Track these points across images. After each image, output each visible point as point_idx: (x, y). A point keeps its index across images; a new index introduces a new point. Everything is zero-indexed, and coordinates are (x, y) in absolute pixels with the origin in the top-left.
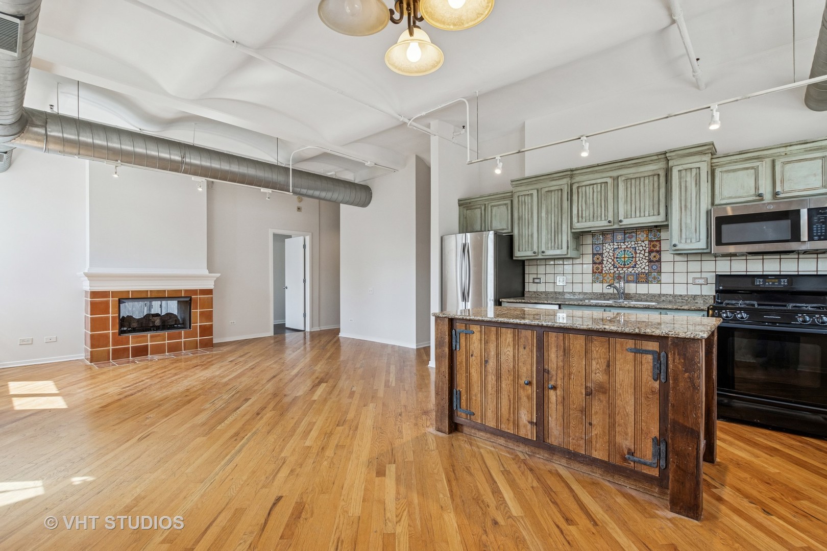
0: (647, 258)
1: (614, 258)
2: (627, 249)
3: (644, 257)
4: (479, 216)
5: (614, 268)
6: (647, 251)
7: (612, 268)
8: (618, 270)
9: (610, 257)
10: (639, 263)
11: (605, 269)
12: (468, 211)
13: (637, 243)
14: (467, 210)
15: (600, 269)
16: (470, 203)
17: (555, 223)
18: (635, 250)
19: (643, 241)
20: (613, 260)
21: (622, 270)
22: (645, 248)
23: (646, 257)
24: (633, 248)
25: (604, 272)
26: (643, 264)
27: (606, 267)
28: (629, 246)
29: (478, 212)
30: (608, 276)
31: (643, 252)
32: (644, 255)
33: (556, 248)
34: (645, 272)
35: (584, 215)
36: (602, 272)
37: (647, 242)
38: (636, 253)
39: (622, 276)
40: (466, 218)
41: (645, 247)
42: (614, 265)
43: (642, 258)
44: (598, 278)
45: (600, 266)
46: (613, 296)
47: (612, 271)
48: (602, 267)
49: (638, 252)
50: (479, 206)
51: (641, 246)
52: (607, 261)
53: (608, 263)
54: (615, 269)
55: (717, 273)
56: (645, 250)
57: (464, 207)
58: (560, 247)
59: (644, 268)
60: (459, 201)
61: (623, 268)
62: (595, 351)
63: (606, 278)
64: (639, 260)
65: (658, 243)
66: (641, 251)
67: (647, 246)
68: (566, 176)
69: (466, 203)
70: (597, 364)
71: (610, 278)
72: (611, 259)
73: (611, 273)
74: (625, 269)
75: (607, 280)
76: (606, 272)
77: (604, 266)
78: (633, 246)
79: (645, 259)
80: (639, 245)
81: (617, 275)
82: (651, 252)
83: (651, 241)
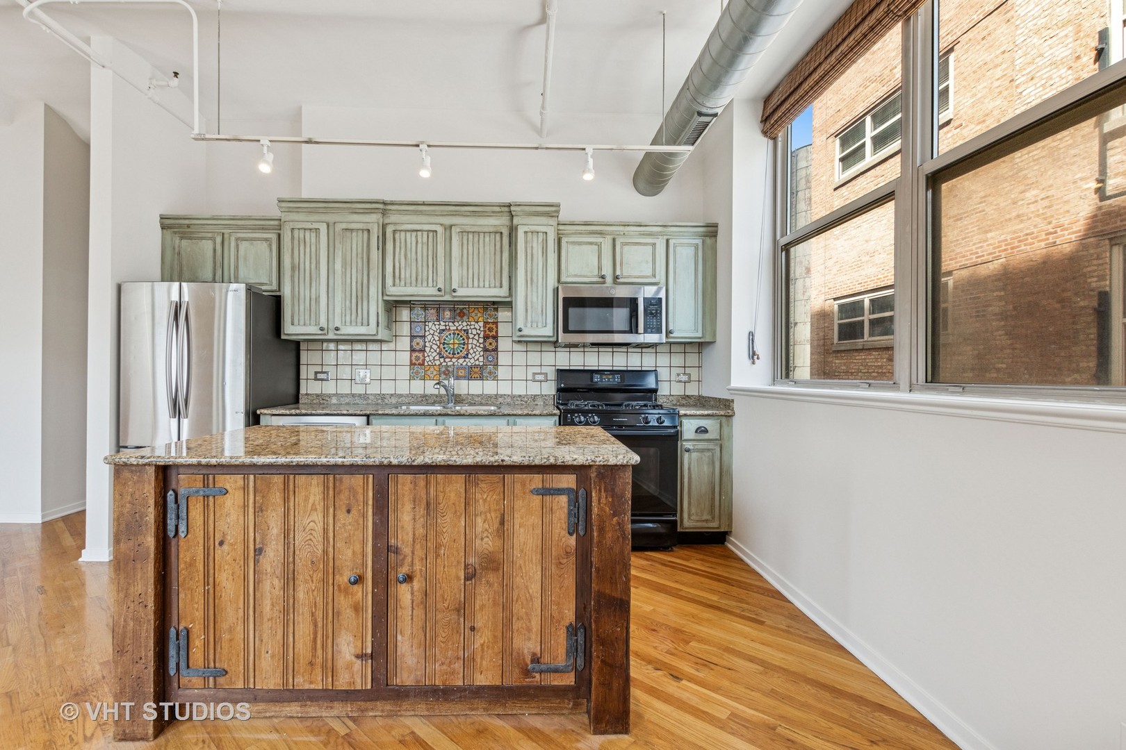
0: (482, 346)
1: (440, 343)
2: (457, 332)
3: (478, 344)
4: (210, 254)
5: (440, 358)
6: (482, 336)
7: (437, 358)
8: (445, 361)
9: (434, 342)
10: (471, 351)
11: (427, 359)
12: (185, 243)
13: (469, 323)
14: (182, 238)
15: (421, 360)
16: (188, 226)
17: (357, 282)
18: (467, 333)
19: (477, 322)
20: (439, 347)
21: (451, 361)
22: (479, 332)
23: (480, 343)
24: (464, 330)
25: (426, 364)
26: (477, 353)
27: (429, 356)
28: (459, 328)
29: (207, 246)
30: (432, 369)
31: (476, 337)
32: (478, 341)
33: (359, 324)
34: (479, 365)
35: (403, 276)
36: (423, 364)
37: (481, 324)
38: (468, 338)
39: (450, 369)
40: (179, 253)
41: (479, 330)
42: (439, 354)
43: (476, 346)
44: (417, 373)
45: (420, 355)
46: (438, 399)
47: (438, 363)
48: (424, 356)
49: (471, 336)
50: (210, 235)
51: (475, 328)
52: (431, 348)
53: (432, 350)
54: (442, 360)
55: (557, 368)
56: (479, 335)
57: (175, 233)
58: (365, 322)
59: (478, 359)
60: (162, 218)
61: (451, 358)
62: (481, 501)
63: (429, 373)
64: (472, 348)
65: (494, 326)
66: (475, 335)
67: (482, 329)
68: (377, 211)
69: (180, 226)
70: (484, 522)
71: (435, 373)
72: (437, 345)
73: (435, 365)
74: (454, 360)
75: (431, 375)
76: (430, 363)
77: (426, 355)
78: (465, 328)
79: (479, 346)
80: (472, 327)
81: (443, 369)
82: (486, 337)
83: (486, 323)
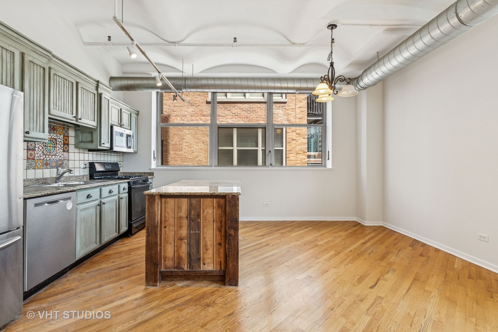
0: (62, 149)
1: (43, 146)
2: (52, 140)
3: (61, 148)
5: (43, 155)
6: (62, 143)
7: (42, 155)
8: (46, 157)
9: (40, 145)
10: (58, 152)
11: (36, 155)
13: (57, 135)
15: (33, 156)
18: (56, 141)
19: (61, 135)
20: (43, 148)
21: (49, 157)
22: (61, 141)
23: (62, 147)
24: (55, 139)
25: (36, 159)
26: (61, 153)
27: (37, 153)
28: (53, 137)
30: (39, 162)
31: (60, 144)
32: (61, 146)
33: (38, 131)
34: (61, 160)
36: (34, 159)
37: (62, 136)
38: (57, 144)
39: (48, 162)
41: (61, 139)
42: (43, 152)
43: (60, 149)
44: (31, 164)
45: (33, 152)
46: (44, 181)
47: (42, 158)
48: (34, 153)
49: (58, 143)
51: (59, 138)
52: (39, 148)
53: (39, 150)
54: (44, 156)
55: (89, 161)
56: (61, 142)
58: (42, 130)
59: (61, 156)
61: (49, 155)
63: (37, 164)
64: (58, 150)
65: (67, 138)
66: (59, 142)
67: (62, 139)
71: (41, 164)
72: (41, 146)
73: (41, 159)
74: (50, 157)
75: (39, 166)
76: (38, 158)
77: (36, 153)
78: (55, 138)
79: (61, 149)
80: (58, 137)
81: (45, 162)
82: (64, 144)
83: (64, 136)
